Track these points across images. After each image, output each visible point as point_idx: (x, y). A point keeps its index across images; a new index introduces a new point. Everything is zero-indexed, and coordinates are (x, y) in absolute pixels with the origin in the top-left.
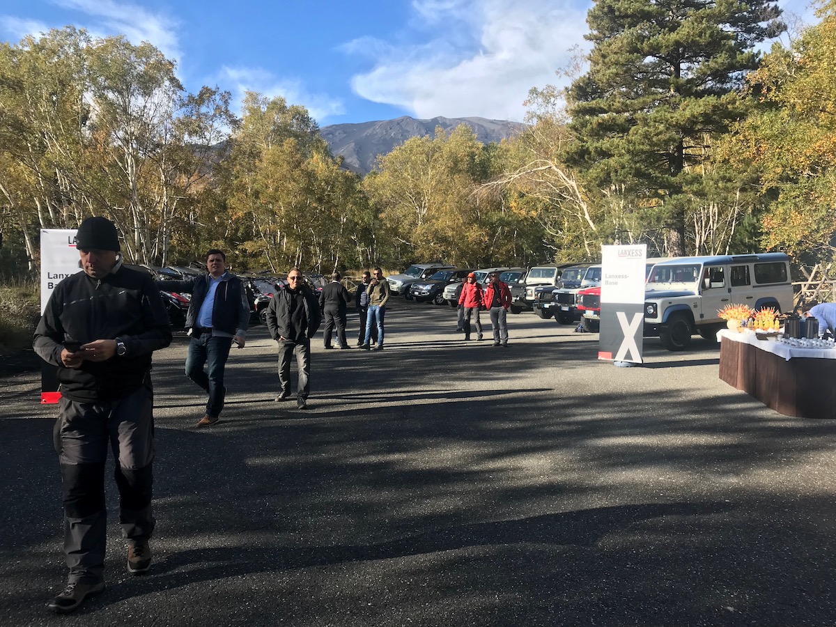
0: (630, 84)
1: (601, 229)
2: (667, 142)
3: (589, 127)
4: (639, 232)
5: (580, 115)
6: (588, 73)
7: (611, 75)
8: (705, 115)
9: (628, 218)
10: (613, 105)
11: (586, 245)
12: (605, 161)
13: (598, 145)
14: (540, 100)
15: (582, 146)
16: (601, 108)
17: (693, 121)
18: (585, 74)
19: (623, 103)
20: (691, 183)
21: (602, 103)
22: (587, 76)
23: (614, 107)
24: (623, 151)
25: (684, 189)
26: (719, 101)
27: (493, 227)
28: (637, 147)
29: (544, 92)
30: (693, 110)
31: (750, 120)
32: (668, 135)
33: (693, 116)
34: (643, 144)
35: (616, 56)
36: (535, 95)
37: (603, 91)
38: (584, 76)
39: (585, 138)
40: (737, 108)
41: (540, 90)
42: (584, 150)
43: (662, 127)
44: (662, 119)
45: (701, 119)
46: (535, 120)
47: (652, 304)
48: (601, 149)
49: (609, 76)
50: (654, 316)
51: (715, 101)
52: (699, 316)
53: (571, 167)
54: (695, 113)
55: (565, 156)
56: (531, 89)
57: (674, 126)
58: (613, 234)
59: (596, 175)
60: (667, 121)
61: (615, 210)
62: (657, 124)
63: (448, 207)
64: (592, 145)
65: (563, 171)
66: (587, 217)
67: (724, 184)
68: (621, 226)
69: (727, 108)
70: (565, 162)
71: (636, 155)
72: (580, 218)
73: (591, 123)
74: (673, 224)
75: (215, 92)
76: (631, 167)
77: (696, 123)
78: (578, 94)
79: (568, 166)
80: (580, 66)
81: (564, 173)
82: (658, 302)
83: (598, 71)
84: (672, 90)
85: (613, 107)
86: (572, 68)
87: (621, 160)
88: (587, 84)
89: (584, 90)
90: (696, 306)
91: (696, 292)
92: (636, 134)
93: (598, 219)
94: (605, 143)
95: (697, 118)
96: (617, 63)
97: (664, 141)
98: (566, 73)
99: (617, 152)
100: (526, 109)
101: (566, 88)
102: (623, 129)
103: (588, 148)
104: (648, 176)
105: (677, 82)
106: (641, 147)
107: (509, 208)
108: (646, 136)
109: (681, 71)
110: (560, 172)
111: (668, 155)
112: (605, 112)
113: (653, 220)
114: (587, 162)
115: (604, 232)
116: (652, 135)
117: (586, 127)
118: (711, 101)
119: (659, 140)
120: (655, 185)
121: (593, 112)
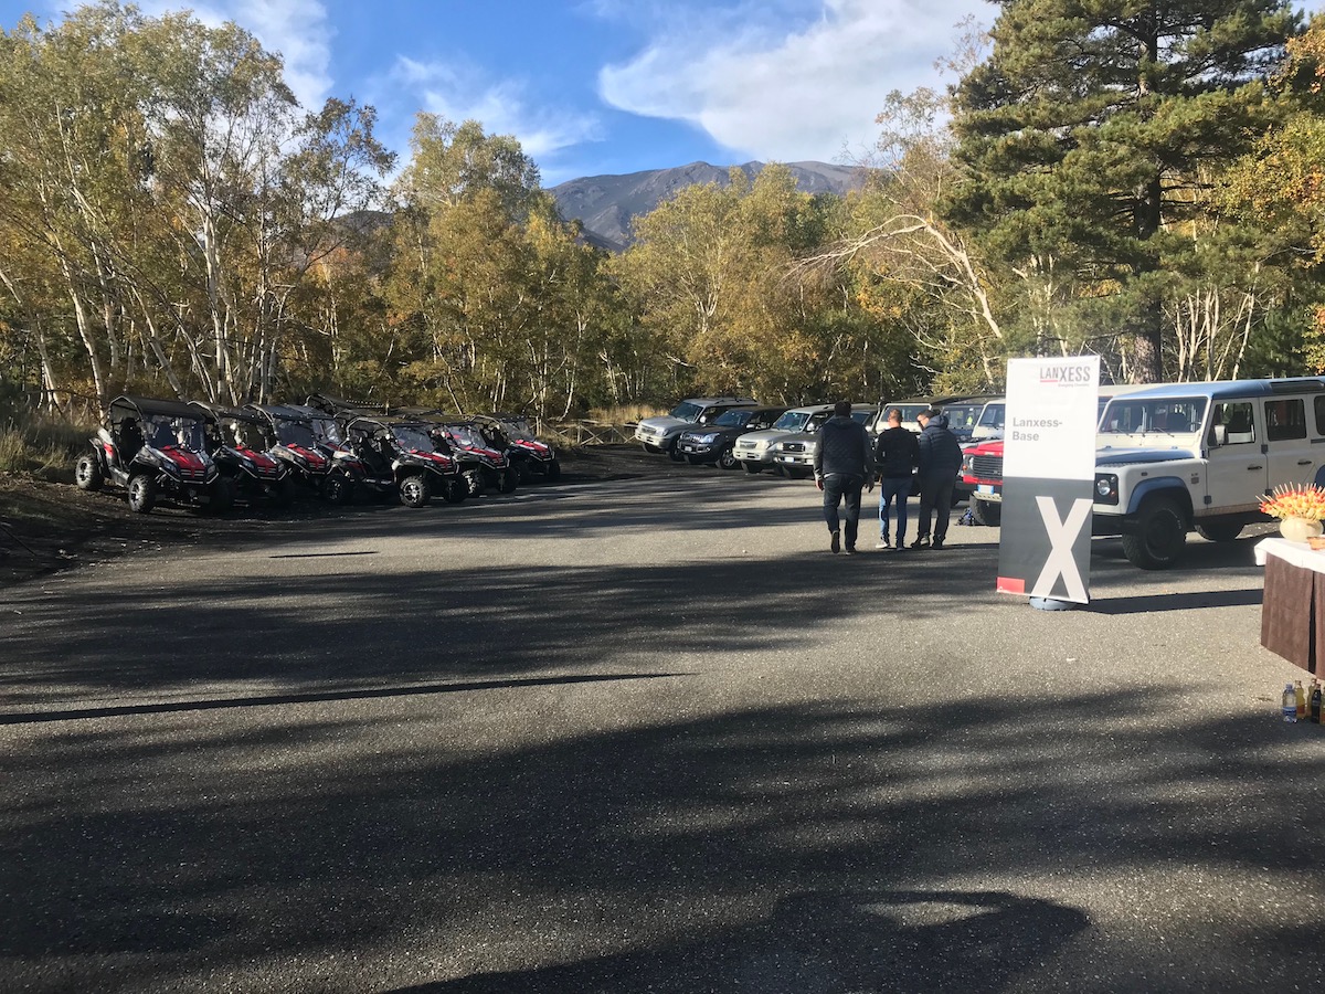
0: (1065, 76)
1: (1011, 337)
2: (1131, 179)
3: (990, 153)
4: (1079, 339)
5: (975, 132)
6: (990, 60)
7: (1031, 59)
8: (1205, 125)
9: (1059, 315)
10: (1034, 114)
11: (986, 365)
12: (1020, 213)
13: (1008, 185)
14: (906, 112)
15: (978, 188)
16: (1011, 120)
17: (1181, 136)
18: (985, 60)
19: (1052, 110)
20: (1176, 251)
21: (1015, 113)
22: (988, 64)
23: (1036, 118)
24: (1052, 195)
25: (1163, 261)
26: (1231, 99)
27: (826, 335)
28: (1077, 188)
29: (914, 98)
30: (1183, 117)
31: (1291, 129)
32: (1133, 166)
33: (1183, 127)
34: (1088, 182)
35: (1041, 26)
36: (896, 104)
37: (1018, 93)
38: (983, 65)
39: (984, 176)
40: (1264, 112)
41: (905, 96)
42: (980, 195)
43: (1123, 150)
44: (1123, 137)
45: (1197, 132)
46: (897, 147)
47: (1107, 476)
48: (1012, 192)
49: (1028, 61)
50: (1113, 500)
51: (1223, 99)
52: (1202, 500)
53: (959, 227)
54: (1187, 121)
55: (947, 206)
56: (889, 93)
57: (1145, 148)
58: (1033, 343)
59: (1002, 239)
60: (1133, 139)
61: (1036, 304)
62: (1114, 144)
63: (749, 302)
64: (995, 185)
65: (945, 235)
66: (987, 314)
67: (1238, 251)
68: (1047, 329)
69: (1245, 111)
70: (947, 218)
71: (1075, 203)
72: (975, 317)
73: (994, 148)
74: (1140, 326)
75: (349, 107)
76: (1066, 224)
77: (1185, 141)
78: (971, 98)
79: (953, 224)
80: (976, 53)
81: (947, 240)
82: (1120, 472)
83: (1008, 55)
84: (1142, 87)
85: (1033, 118)
86: (961, 57)
87: (1049, 211)
88: (987, 80)
89: (982, 90)
90: (1195, 480)
91: (1197, 454)
92: (1076, 164)
93: (1006, 319)
94: (1018, 183)
95: (1189, 131)
96: (1041, 38)
97: (1127, 175)
98: (952, 66)
99: (1040, 196)
100: (881, 128)
101: (951, 88)
102: (1052, 156)
103: (988, 192)
104: (1096, 240)
105: (1152, 70)
106: (1085, 187)
107: (855, 303)
108: (1094, 167)
109: (1159, 52)
110: (940, 237)
111: (1134, 202)
112: (1018, 127)
113: (1104, 318)
114: (988, 218)
115: (1017, 340)
116: (1105, 164)
117: (985, 154)
118: (1216, 99)
119: (1118, 174)
120: (1108, 255)
121: (997, 127)
